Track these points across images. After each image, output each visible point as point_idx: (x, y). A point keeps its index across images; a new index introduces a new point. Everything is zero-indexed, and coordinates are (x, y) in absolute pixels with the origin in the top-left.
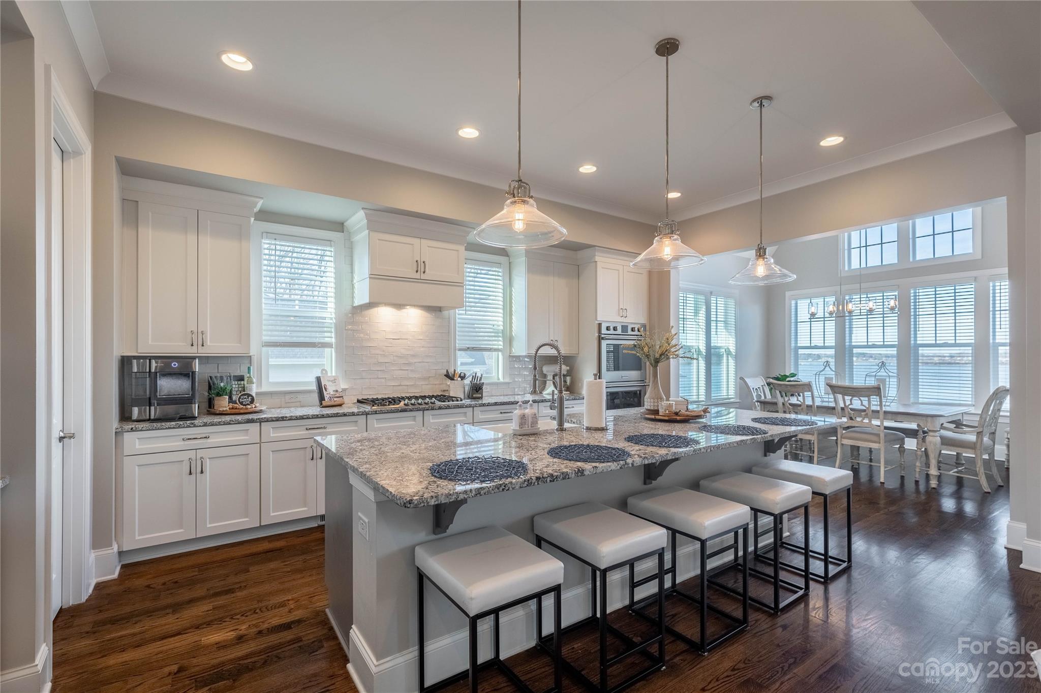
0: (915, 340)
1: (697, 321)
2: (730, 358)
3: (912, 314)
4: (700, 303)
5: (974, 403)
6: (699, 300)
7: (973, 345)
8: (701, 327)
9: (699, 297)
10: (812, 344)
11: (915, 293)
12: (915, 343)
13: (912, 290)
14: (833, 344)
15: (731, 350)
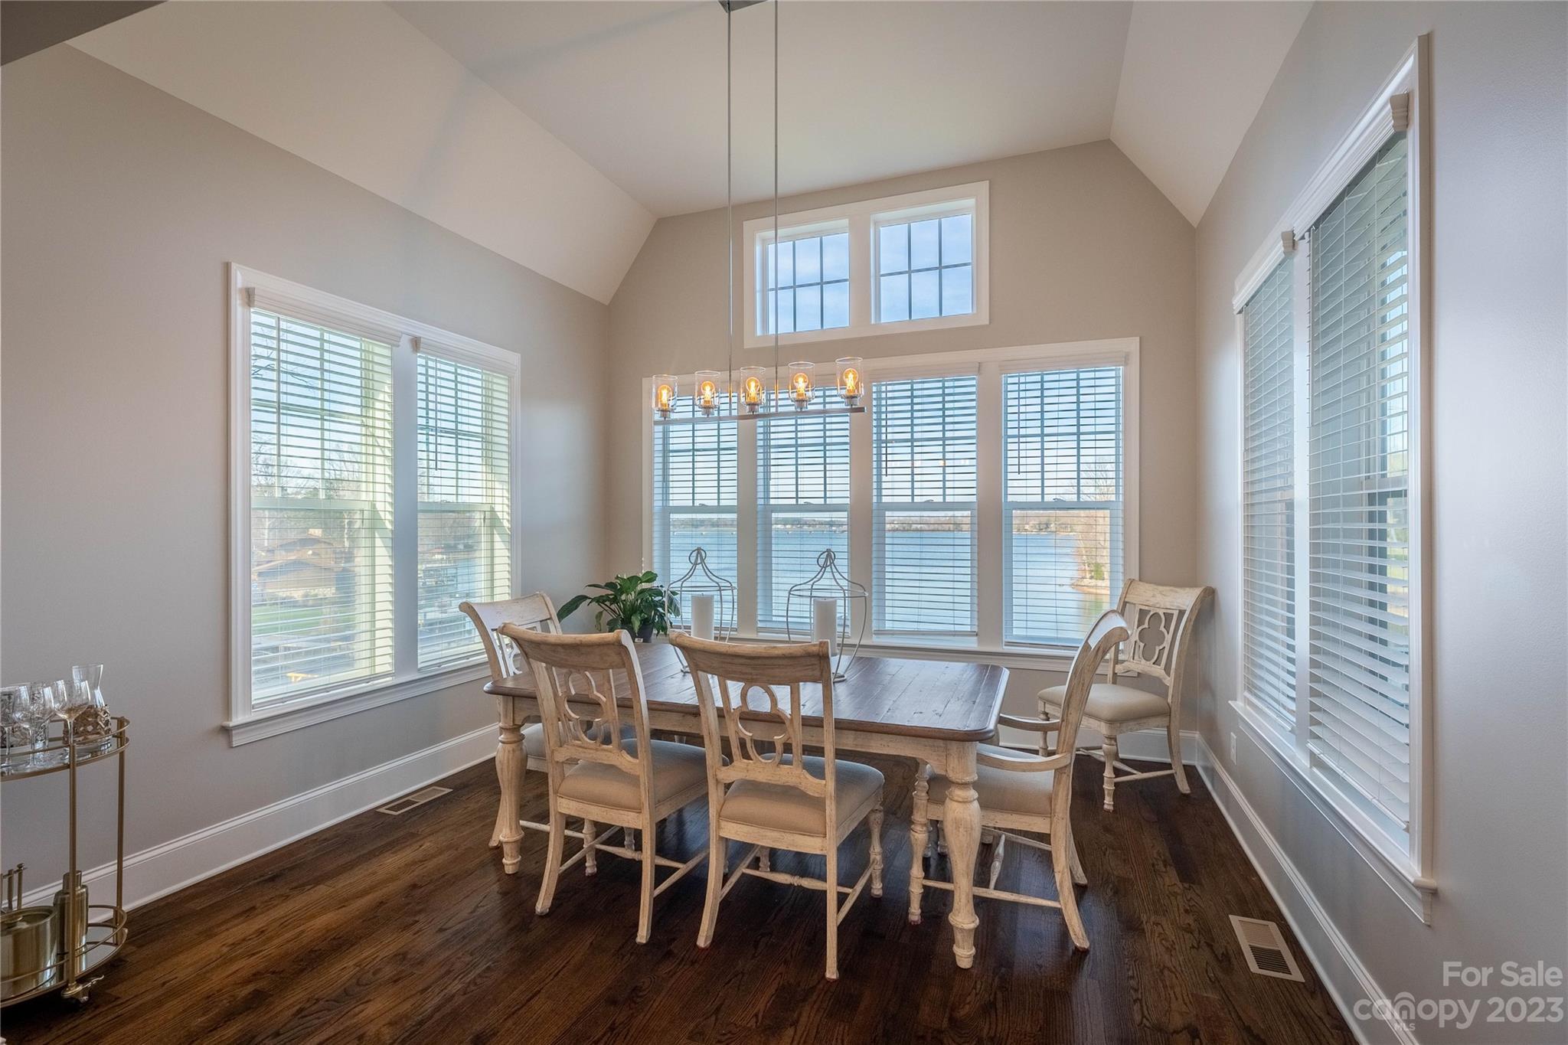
0: (880, 496)
1: (370, 422)
2: (497, 538)
3: (875, 437)
4: (377, 368)
5: (976, 630)
6: (376, 359)
7: (976, 506)
8: (381, 442)
9: (377, 350)
10: (697, 503)
11: (879, 392)
12: (879, 502)
13: (875, 385)
14: (735, 503)
15: (500, 515)
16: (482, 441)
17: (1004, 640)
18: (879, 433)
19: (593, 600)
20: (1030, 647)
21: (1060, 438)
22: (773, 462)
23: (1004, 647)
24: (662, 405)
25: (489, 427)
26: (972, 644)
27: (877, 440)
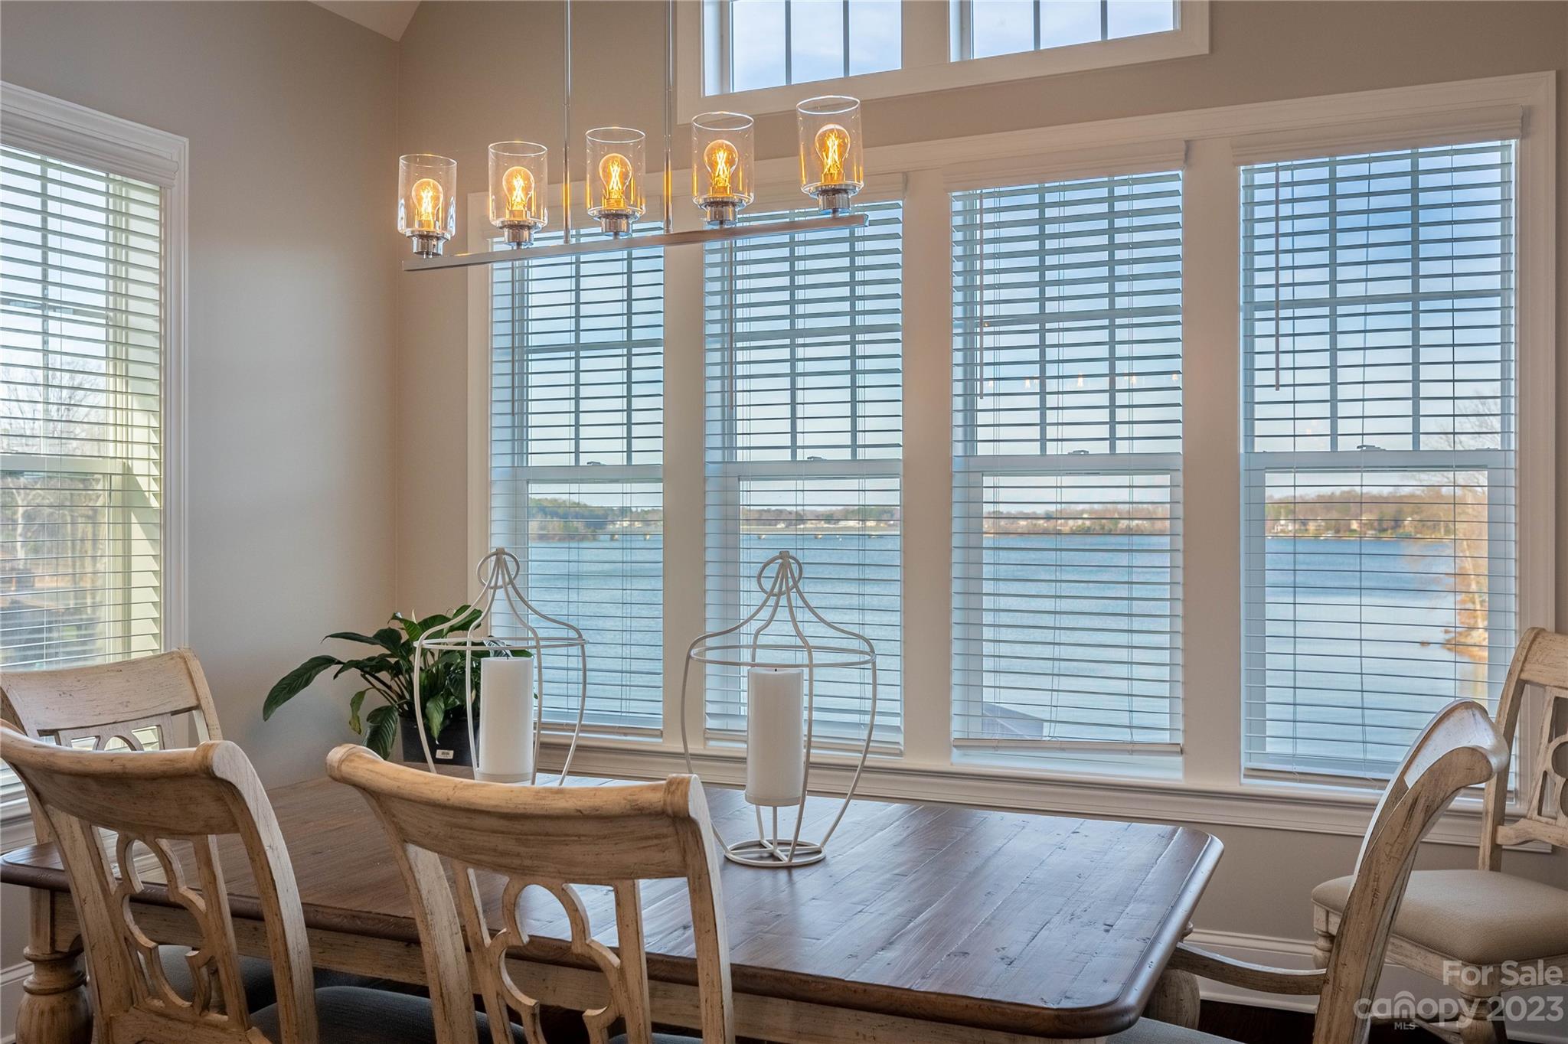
0: (970, 441)
2: (137, 530)
3: (958, 312)
5: (1181, 741)
7: (1179, 463)
10: (584, 460)
11: (968, 212)
12: (970, 455)
13: (957, 198)
14: (658, 459)
15: (143, 483)
16: (107, 324)
17: (1245, 763)
18: (968, 304)
19: (347, 666)
20: (1301, 781)
21: (1371, 308)
22: (740, 370)
23: (1244, 781)
24: (421, 224)
25: (121, 294)
26: (1170, 773)
27: (965, 318)
